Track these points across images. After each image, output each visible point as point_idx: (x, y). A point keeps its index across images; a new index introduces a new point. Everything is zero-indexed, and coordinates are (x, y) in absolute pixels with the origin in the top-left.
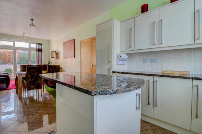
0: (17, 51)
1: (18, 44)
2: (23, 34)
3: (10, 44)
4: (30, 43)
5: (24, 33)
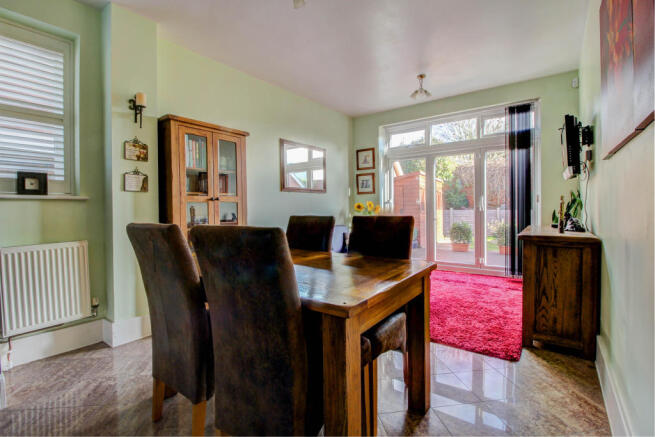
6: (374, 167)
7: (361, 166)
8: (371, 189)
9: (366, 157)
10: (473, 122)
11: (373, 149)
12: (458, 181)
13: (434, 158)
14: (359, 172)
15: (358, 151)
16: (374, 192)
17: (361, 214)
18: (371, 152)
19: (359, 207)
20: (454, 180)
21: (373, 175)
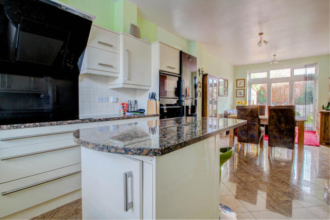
0: (272, 84)
1: (274, 74)
2: (273, 57)
3: (263, 75)
4: (294, 69)
5: (275, 55)
6: (244, 87)
7: (238, 86)
8: (243, 95)
9: (241, 82)
10: (289, 70)
11: (244, 80)
12: (262, 90)
13: (271, 84)
14: (237, 88)
15: (237, 80)
16: (244, 96)
17: (240, 105)
18: (243, 81)
19: (239, 102)
20: (260, 90)
21: (244, 90)
